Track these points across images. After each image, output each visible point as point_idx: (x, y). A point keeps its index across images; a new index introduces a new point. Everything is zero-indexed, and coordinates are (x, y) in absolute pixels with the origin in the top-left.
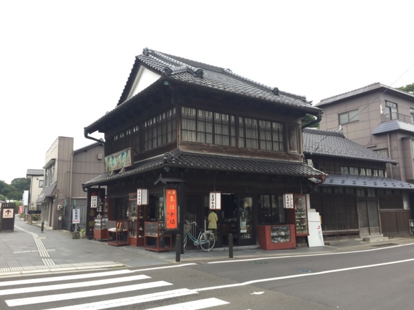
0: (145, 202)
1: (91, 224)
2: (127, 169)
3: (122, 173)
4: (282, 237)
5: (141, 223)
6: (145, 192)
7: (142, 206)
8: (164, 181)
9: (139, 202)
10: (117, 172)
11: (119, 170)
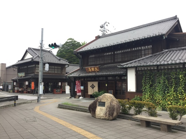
0: (28, 84)
1: (14, 89)
2: (24, 77)
3: (22, 78)
4: (59, 91)
5: (27, 88)
6: (28, 82)
7: (27, 85)
8: (32, 80)
9: (26, 84)
10: (21, 77)
11: (22, 77)
